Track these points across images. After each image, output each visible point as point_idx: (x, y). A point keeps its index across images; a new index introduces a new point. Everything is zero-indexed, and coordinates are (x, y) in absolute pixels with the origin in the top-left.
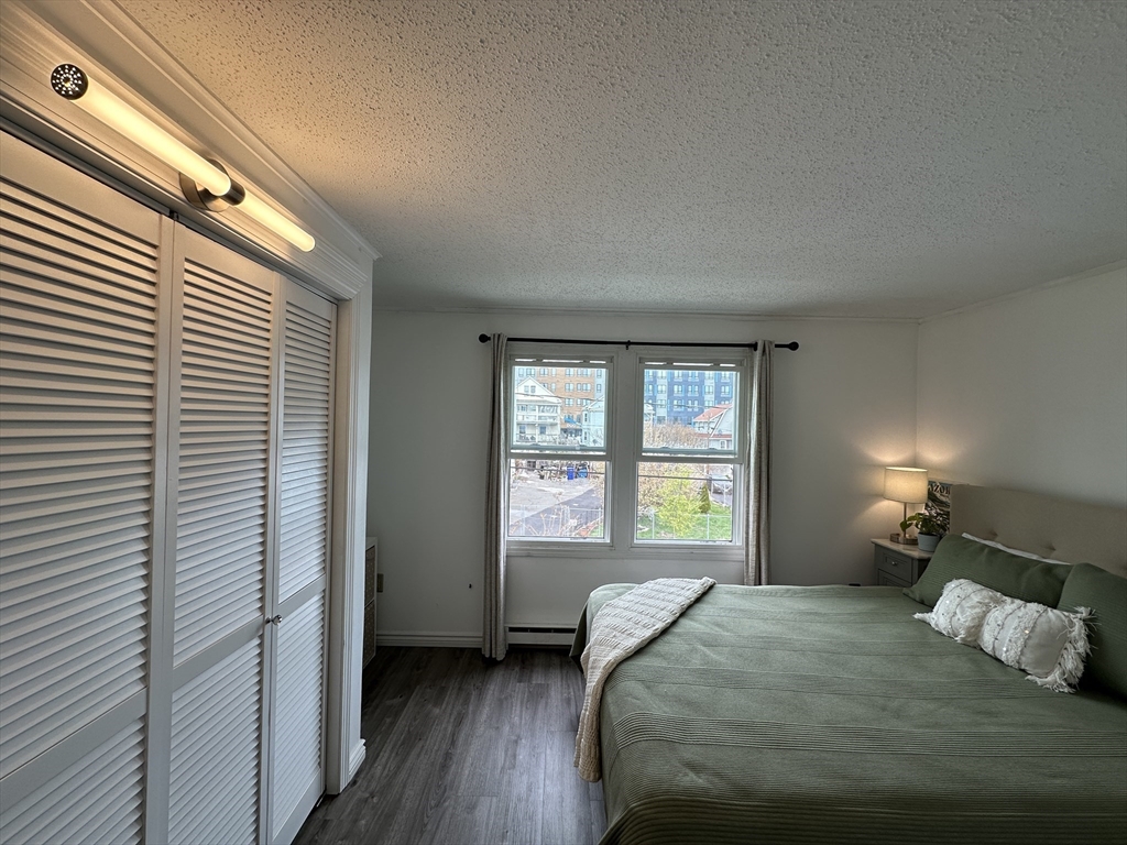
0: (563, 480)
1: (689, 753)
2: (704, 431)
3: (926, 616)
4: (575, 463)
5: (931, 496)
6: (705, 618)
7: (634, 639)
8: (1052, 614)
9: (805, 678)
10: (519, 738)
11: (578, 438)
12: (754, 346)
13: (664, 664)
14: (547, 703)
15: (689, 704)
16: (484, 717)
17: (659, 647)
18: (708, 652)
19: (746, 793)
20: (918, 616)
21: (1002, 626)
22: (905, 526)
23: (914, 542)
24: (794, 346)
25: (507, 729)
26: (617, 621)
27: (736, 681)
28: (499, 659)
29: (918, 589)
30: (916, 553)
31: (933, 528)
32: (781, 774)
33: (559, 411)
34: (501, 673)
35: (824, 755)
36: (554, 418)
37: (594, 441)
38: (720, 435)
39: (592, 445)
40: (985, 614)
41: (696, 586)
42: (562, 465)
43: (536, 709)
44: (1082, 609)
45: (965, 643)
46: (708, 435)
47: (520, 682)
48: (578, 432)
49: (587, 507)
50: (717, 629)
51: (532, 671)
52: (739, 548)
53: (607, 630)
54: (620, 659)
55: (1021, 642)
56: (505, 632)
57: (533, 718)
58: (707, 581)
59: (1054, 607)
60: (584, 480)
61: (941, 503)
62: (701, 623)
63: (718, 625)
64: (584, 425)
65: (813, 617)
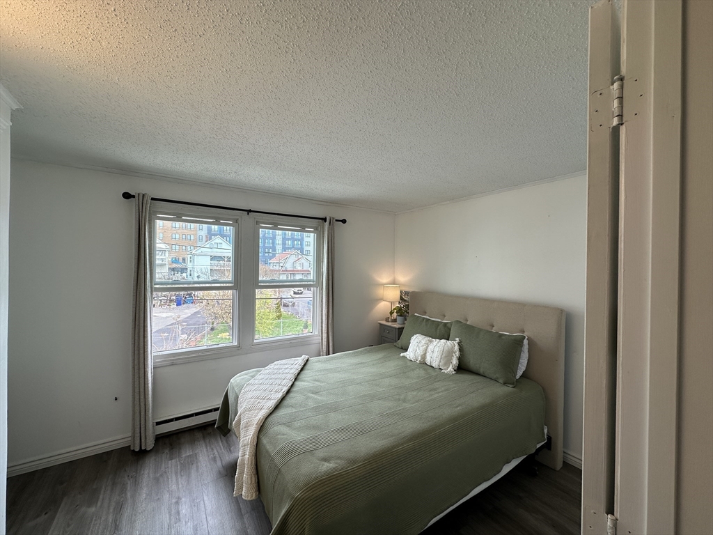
0: (172, 306)
1: (321, 453)
2: (277, 268)
3: (405, 354)
4: (182, 293)
5: (401, 298)
6: (309, 379)
7: (272, 401)
8: (449, 343)
9: (365, 396)
10: (179, 498)
11: (184, 275)
12: (325, 220)
13: (294, 410)
14: (197, 467)
15: (315, 427)
16: (144, 496)
17: (288, 401)
18: (316, 397)
19: (353, 461)
20: (402, 355)
21: (433, 352)
22: (391, 313)
23: (395, 321)
24: (344, 221)
25: (166, 496)
26: (257, 393)
27: (334, 408)
28: (148, 449)
29: (400, 343)
30: (396, 325)
31: (402, 312)
32: (368, 445)
33: (167, 254)
34: (153, 458)
35: (382, 429)
36: (162, 260)
37: (198, 277)
38: (287, 271)
39: (196, 279)
40: (427, 347)
41: (300, 361)
42: (171, 295)
43: (189, 473)
44: (457, 339)
45: (421, 363)
46: (279, 270)
47: (171, 460)
48: (183, 270)
49: (194, 324)
50: (317, 383)
51: (180, 449)
52: (317, 336)
53: (252, 400)
54: (266, 415)
55: (439, 357)
56: (153, 426)
57: (188, 482)
58: (305, 357)
59: (448, 340)
60: (191, 305)
61: (405, 301)
62: (308, 382)
63: (317, 381)
64: (189, 265)
65: (360, 365)
